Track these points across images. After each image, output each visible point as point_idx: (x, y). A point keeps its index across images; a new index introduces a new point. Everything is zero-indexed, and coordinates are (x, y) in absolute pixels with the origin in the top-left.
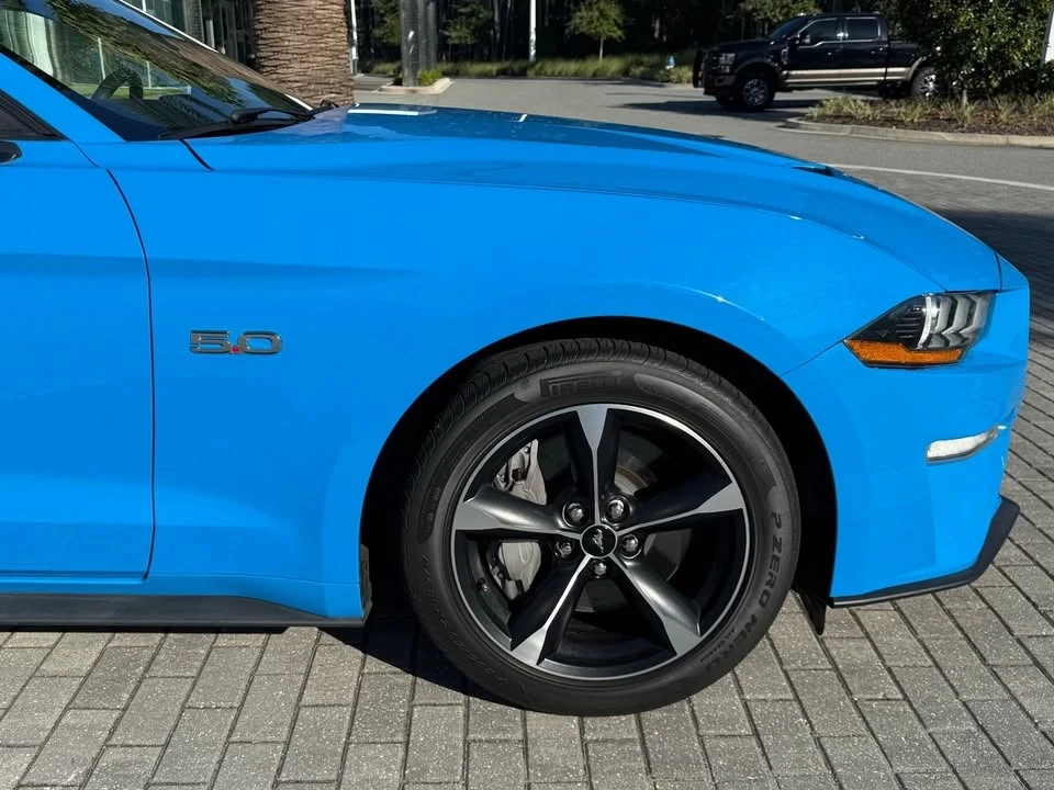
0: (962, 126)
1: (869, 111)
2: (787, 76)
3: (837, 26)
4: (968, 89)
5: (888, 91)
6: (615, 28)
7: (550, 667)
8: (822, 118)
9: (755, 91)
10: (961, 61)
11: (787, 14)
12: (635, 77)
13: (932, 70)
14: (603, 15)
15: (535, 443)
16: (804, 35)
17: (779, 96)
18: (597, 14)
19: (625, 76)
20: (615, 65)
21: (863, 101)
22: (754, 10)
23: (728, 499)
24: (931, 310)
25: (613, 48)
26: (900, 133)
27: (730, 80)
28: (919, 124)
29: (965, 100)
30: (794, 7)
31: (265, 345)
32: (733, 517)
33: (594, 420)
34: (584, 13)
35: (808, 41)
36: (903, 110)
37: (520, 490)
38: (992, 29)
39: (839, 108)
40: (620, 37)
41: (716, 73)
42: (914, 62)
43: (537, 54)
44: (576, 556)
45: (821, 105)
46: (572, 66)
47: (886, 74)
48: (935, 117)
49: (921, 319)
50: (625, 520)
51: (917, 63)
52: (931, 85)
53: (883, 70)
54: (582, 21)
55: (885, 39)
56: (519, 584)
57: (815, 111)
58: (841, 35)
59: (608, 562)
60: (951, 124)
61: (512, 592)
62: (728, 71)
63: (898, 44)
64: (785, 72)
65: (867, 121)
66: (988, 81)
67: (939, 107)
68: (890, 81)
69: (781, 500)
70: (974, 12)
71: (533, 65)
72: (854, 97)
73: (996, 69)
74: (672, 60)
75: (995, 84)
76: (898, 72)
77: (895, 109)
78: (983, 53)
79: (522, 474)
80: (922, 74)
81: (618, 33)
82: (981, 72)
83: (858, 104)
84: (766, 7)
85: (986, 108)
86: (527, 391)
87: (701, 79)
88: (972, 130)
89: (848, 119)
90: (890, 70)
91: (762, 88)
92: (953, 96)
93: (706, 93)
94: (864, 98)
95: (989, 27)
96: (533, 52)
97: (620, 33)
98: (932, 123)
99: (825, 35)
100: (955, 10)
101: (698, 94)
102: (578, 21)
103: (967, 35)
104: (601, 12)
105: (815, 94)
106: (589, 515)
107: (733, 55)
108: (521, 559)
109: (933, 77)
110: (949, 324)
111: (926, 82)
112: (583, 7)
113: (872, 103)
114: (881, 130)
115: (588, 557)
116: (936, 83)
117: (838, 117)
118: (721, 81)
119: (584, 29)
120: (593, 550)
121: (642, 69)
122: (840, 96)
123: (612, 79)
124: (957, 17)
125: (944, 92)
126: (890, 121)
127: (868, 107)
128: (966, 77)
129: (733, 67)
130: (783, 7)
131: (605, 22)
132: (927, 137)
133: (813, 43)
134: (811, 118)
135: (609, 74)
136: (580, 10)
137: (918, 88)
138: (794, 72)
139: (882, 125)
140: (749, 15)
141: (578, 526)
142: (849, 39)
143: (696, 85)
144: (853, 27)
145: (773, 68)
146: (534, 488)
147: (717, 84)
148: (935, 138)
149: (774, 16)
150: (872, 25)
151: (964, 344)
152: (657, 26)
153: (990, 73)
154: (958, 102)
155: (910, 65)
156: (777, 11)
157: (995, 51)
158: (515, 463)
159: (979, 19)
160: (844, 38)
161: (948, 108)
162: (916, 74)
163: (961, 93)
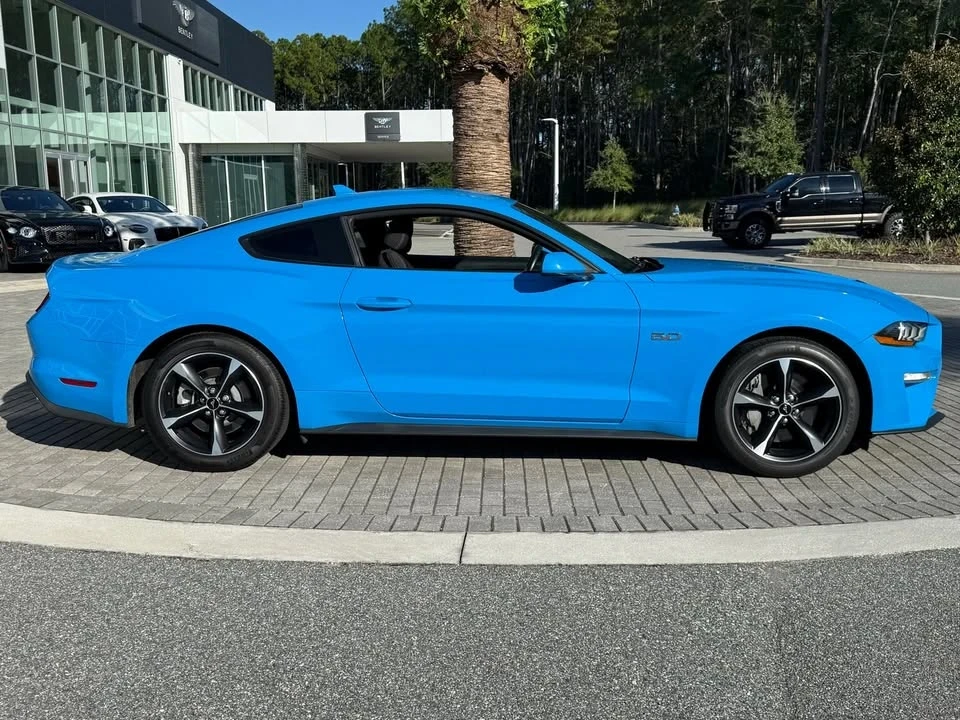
0: (927, 259)
1: (850, 247)
2: (781, 222)
3: (821, 182)
4: (931, 230)
5: (865, 232)
6: (626, 183)
7: (768, 457)
8: (813, 254)
9: (755, 234)
10: (923, 209)
11: (774, 170)
12: (645, 221)
13: (900, 214)
14: (616, 173)
15: (760, 375)
16: (793, 190)
17: (775, 237)
18: (610, 172)
19: (638, 222)
20: (627, 212)
21: (845, 239)
22: (747, 168)
23: (833, 392)
24: (902, 328)
25: (624, 199)
26: (878, 265)
27: (734, 225)
28: (892, 258)
29: (928, 238)
30: (780, 164)
31: (675, 337)
32: (834, 400)
33: (785, 364)
34: (600, 172)
35: (797, 194)
36: (878, 246)
37: (755, 391)
38: (946, 185)
39: (827, 246)
40: (630, 190)
41: (723, 220)
42: (885, 209)
43: (559, 204)
44: (777, 415)
45: (812, 244)
46: (591, 214)
47: (862, 219)
48: (905, 252)
49: (899, 331)
50: (794, 402)
51: (887, 210)
52: (900, 227)
53: (860, 215)
54: (599, 177)
55: (860, 191)
56: (753, 428)
57: (807, 248)
58: (823, 189)
59: (788, 418)
60: (918, 257)
61: (750, 431)
62: (732, 218)
63: (870, 195)
64: (779, 219)
65: (849, 256)
66: (946, 224)
67: (907, 244)
68: (866, 224)
69: (852, 392)
70: (930, 172)
71: (557, 213)
72: (839, 236)
73: (951, 215)
74: (677, 208)
75: (952, 226)
76: (872, 217)
77: (872, 246)
78: (940, 204)
79: (756, 386)
80: (892, 219)
81: (627, 187)
82: (939, 217)
83: (841, 243)
84: (756, 165)
85: (946, 244)
86: (762, 353)
87: (709, 225)
88: (935, 262)
89: (835, 254)
90: (865, 215)
91: (761, 231)
92: (918, 236)
93: (714, 235)
94: (846, 237)
95: (943, 183)
96: (556, 203)
97: (630, 187)
98: (902, 256)
99: (809, 189)
100: (916, 171)
101: (708, 236)
102: (595, 177)
103: (925, 189)
104: (614, 170)
105: (805, 234)
106: (782, 400)
107: (736, 206)
108: (755, 417)
109: (902, 220)
110: (910, 335)
111: (896, 224)
112: (599, 167)
113: (853, 241)
114: (861, 263)
115: (781, 415)
116: (904, 224)
117: (826, 253)
118: (726, 226)
119: (600, 184)
120: (783, 412)
121: (652, 215)
122: (826, 236)
123: (624, 224)
124: (917, 176)
125: (911, 233)
126: (869, 256)
127: (850, 245)
128: (928, 222)
129: (736, 215)
130: (771, 165)
131: (617, 179)
132: (899, 268)
133: (800, 196)
134: (804, 254)
135: (622, 219)
136: (596, 169)
137: (889, 229)
138: (786, 218)
139: (862, 259)
140: (742, 172)
141: (778, 404)
142: (831, 191)
143: (705, 229)
144: (833, 182)
145: (768, 216)
146: (759, 391)
147: (723, 228)
148: (906, 268)
149: (764, 172)
150: (849, 181)
151: (914, 342)
152: (659, 179)
153: (946, 217)
154: (923, 240)
155: (882, 212)
156: (766, 168)
157: (950, 202)
158: (753, 382)
159: (936, 177)
160: (826, 191)
161: (914, 246)
162: (887, 218)
163: (924, 233)
